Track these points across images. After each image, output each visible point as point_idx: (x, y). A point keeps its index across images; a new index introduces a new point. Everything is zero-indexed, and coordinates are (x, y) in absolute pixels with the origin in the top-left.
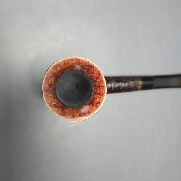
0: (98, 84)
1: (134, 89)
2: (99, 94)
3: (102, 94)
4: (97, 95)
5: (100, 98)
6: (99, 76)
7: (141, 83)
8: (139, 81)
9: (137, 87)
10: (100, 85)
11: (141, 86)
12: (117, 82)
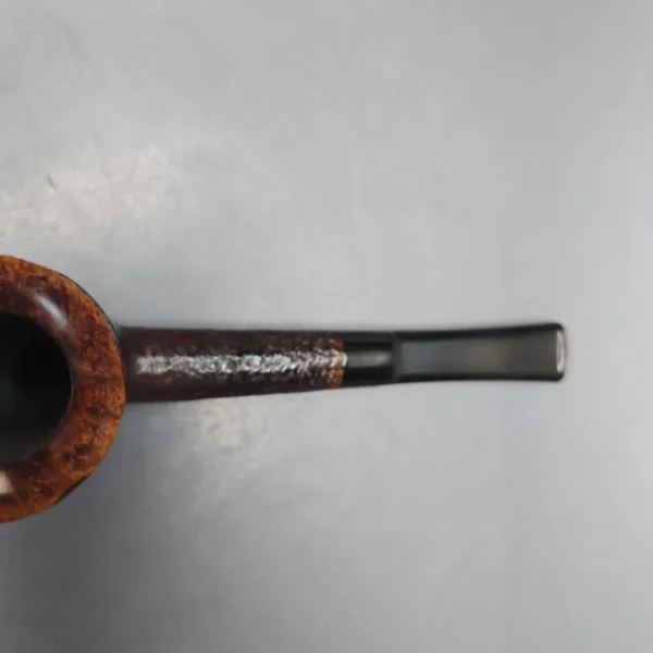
0: (90, 369)
1: (312, 383)
2: (93, 411)
3: (102, 410)
4: (86, 415)
5: (95, 428)
6: (92, 335)
7: (340, 359)
8: (335, 352)
9: (324, 373)
10: (97, 372)
11: (341, 372)
12: (240, 354)
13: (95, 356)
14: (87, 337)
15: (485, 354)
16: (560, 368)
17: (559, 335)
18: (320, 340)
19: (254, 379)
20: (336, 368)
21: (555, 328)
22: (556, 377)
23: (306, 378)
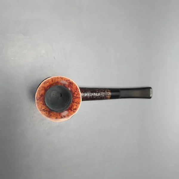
3: (78, 103)
4: (75, 103)
6: (76, 90)
7: (110, 94)
8: (109, 92)
9: (107, 96)
10: (77, 96)
11: (110, 96)
12: (92, 93)
13: (77, 93)
14: (75, 90)
15: (137, 93)
16: (151, 96)
17: (151, 90)
18: (106, 90)
19: (94, 97)
20: (109, 95)
21: (150, 88)
22: (150, 98)
23: (104, 97)
